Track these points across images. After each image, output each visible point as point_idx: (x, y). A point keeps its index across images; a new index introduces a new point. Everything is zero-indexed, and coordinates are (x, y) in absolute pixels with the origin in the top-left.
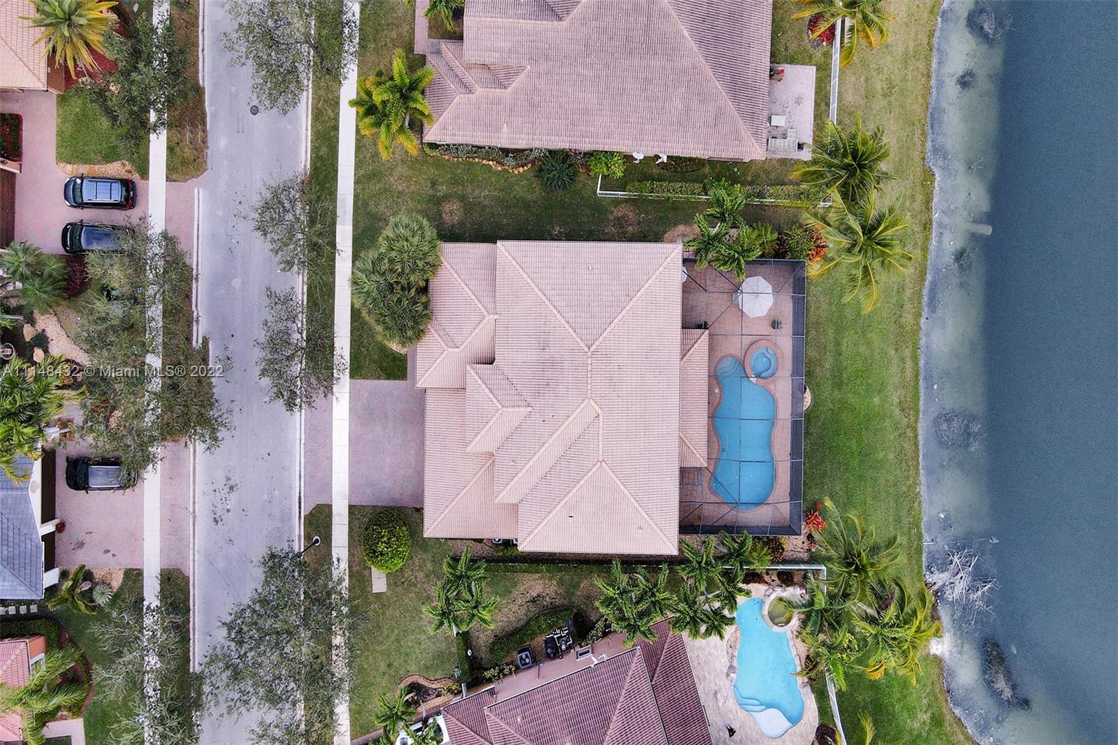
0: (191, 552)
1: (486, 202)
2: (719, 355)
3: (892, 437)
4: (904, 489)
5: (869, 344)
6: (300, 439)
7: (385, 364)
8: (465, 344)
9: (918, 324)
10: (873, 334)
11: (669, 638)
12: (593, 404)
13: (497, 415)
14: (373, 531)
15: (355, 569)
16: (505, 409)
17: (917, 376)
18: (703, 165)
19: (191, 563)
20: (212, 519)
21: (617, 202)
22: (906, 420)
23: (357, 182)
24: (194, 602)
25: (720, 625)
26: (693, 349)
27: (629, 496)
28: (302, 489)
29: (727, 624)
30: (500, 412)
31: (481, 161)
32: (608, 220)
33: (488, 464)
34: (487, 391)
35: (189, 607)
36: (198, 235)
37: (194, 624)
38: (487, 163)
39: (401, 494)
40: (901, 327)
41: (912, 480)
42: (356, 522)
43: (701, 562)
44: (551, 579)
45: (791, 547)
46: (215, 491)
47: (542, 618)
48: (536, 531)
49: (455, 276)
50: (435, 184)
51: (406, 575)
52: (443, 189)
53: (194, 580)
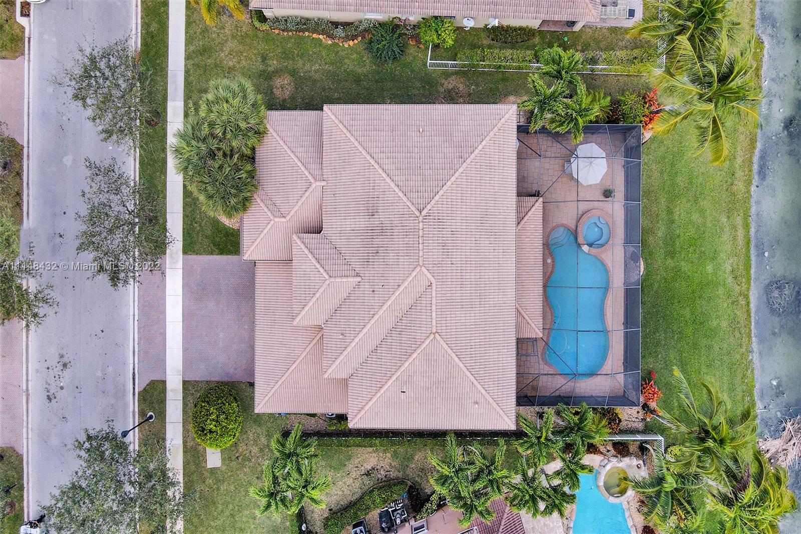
0: (25, 430)
1: (317, 77)
2: (551, 226)
3: (725, 305)
4: (738, 357)
5: (702, 212)
6: (134, 315)
7: (218, 239)
8: (291, 214)
9: (749, 191)
10: (705, 202)
11: (506, 514)
12: (426, 272)
13: (325, 286)
14: (201, 408)
15: (190, 444)
16: (332, 280)
17: (748, 243)
18: (534, 35)
19: (25, 441)
20: (46, 397)
21: (446, 75)
22: (738, 287)
23: (187, 58)
24: (28, 480)
25: (560, 503)
26: (527, 217)
27: (464, 369)
28: (136, 365)
29: (568, 503)
30: (327, 282)
31: (311, 34)
32: (438, 92)
33: (318, 337)
34: (314, 261)
35: (23, 485)
36: (28, 112)
37: (28, 502)
38: (317, 37)
39: (236, 369)
40: (733, 194)
41: (744, 348)
42: (190, 398)
43: (541, 437)
44: (385, 452)
45: (626, 417)
46: (48, 368)
47: (376, 492)
48: (367, 408)
49: (282, 143)
50: (265, 59)
51: (241, 450)
52: (274, 64)
53: (28, 457)
